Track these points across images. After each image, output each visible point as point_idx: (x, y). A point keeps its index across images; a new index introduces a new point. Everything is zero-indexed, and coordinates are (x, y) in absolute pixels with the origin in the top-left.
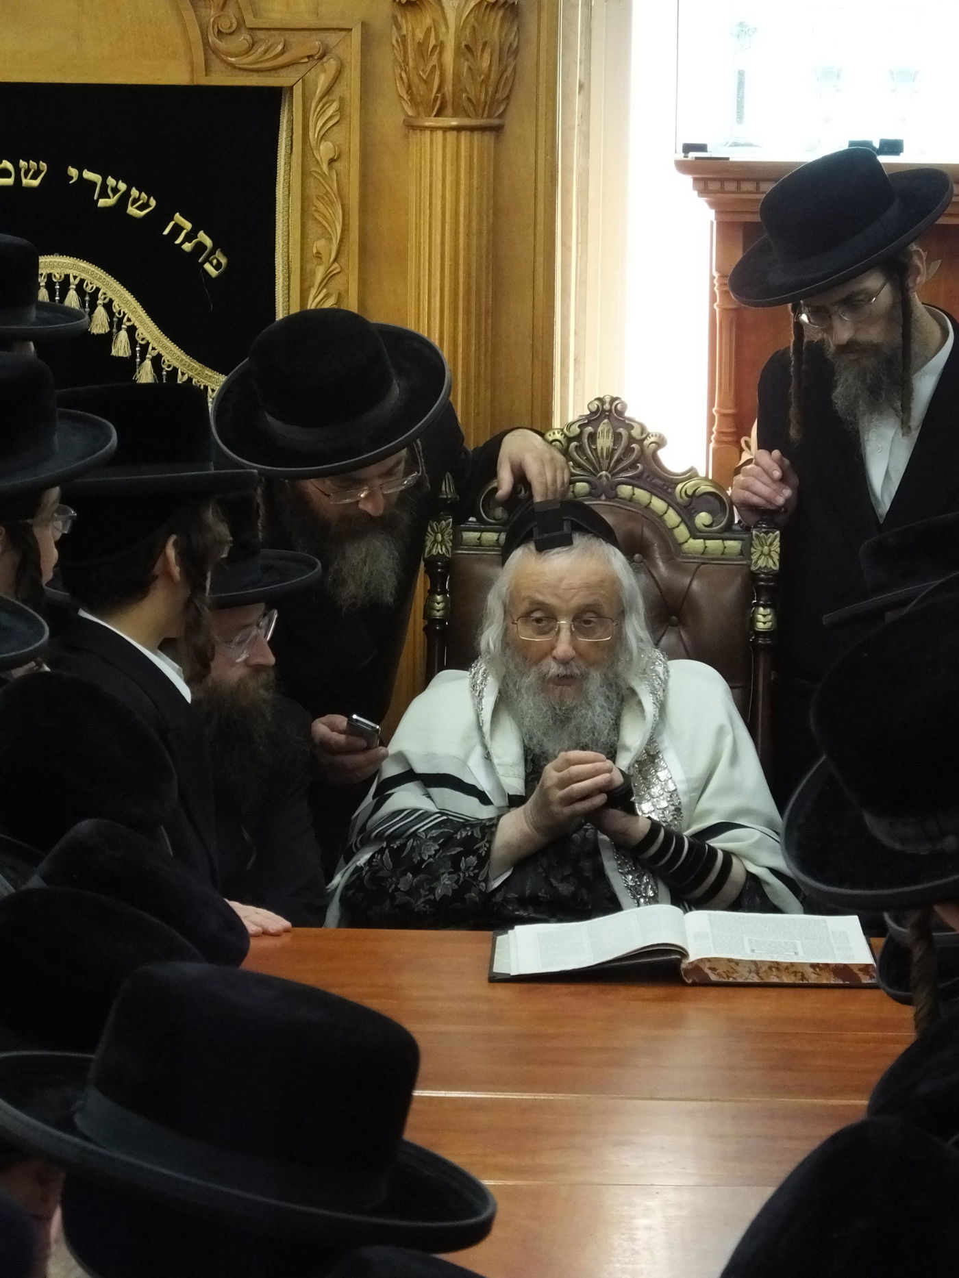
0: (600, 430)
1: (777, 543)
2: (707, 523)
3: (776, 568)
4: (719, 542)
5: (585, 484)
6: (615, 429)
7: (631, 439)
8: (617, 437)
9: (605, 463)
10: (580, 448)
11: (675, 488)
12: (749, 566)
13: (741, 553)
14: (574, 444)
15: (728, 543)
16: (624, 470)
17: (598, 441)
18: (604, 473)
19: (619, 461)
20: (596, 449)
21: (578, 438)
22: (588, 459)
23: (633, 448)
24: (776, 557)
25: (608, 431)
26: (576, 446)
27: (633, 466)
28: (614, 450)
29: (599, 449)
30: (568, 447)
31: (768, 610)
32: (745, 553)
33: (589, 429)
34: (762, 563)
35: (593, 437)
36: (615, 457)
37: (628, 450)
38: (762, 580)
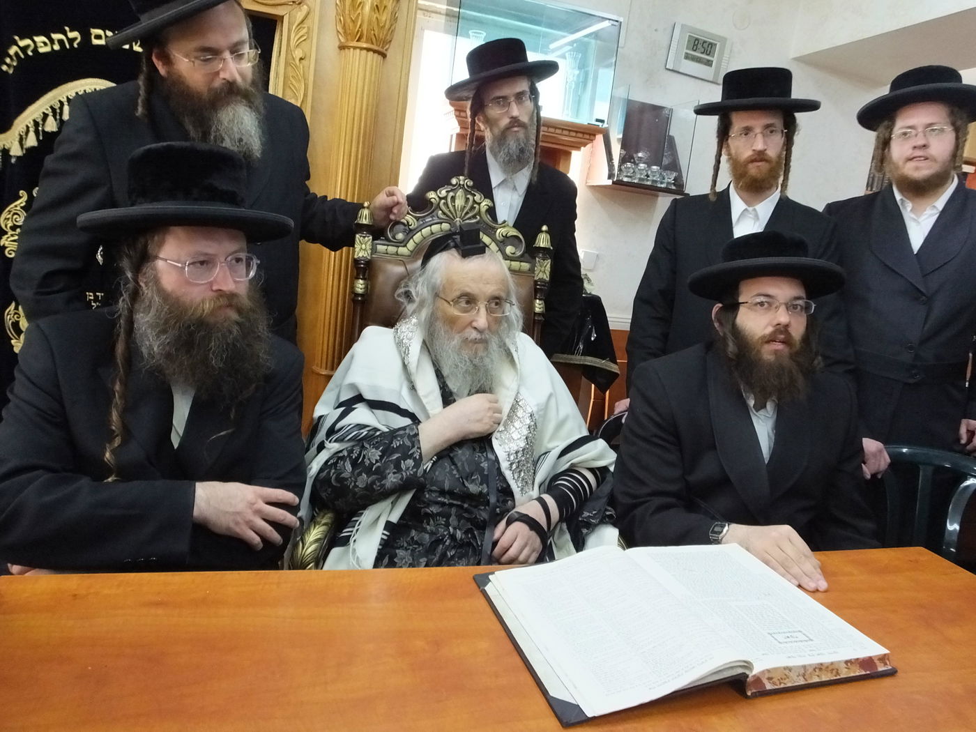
0: (457, 195)
1: (549, 266)
2: (513, 252)
3: (548, 279)
4: (518, 263)
5: (446, 224)
6: (466, 195)
7: (474, 202)
8: (467, 199)
9: (459, 213)
10: (446, 204)
11: (496, 232)
12: (534, 277)
13: (529, 270)
14: (443, 201)
15: (522, 264)
16: (469, 219)
17: (456, 201)
18: (458, 219)
19: (467, 213)
20: (455, 206)
21: (445, 198)
22: (450, 211)
23: (475, 207)
24: (548, 274)
25: (462, 196)
26: (444, 203)
27: (474, 217)
28: (464, 207)
29: (456, 206)
30: (439, 203)
31: (541, 302)
32: (532, 270)
33: (451, 194)
34: (541, 275)
35: (453, 198)
36: (465, 212)
37: (472, 208)
38: (538, 285)
